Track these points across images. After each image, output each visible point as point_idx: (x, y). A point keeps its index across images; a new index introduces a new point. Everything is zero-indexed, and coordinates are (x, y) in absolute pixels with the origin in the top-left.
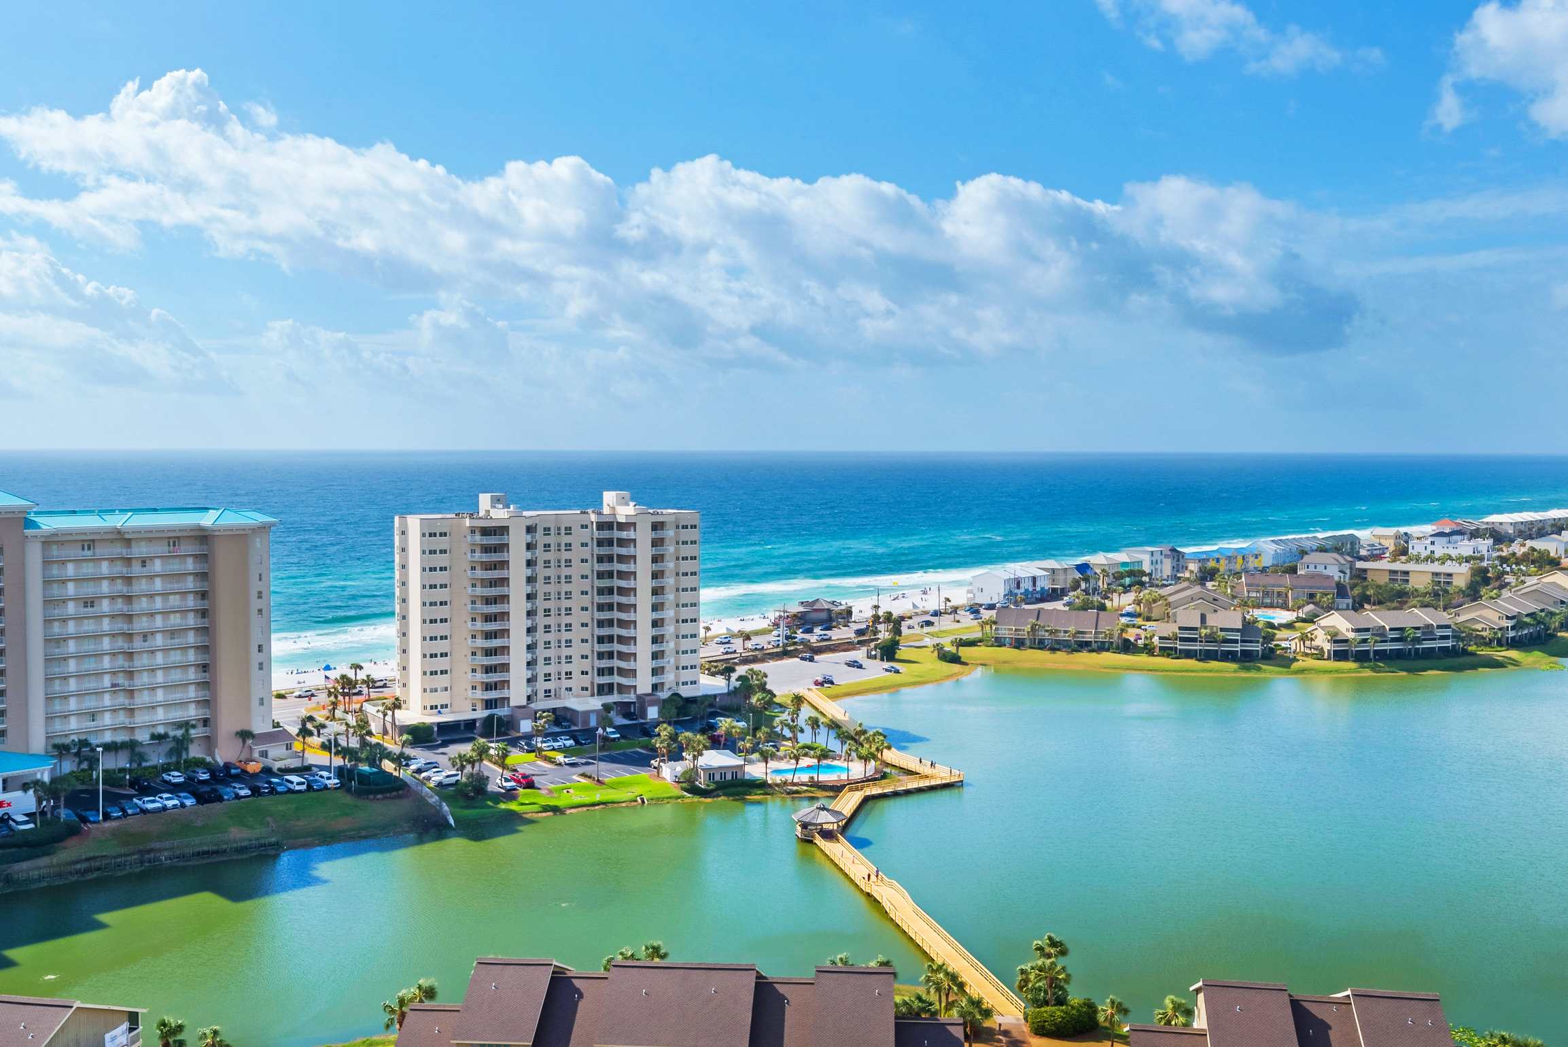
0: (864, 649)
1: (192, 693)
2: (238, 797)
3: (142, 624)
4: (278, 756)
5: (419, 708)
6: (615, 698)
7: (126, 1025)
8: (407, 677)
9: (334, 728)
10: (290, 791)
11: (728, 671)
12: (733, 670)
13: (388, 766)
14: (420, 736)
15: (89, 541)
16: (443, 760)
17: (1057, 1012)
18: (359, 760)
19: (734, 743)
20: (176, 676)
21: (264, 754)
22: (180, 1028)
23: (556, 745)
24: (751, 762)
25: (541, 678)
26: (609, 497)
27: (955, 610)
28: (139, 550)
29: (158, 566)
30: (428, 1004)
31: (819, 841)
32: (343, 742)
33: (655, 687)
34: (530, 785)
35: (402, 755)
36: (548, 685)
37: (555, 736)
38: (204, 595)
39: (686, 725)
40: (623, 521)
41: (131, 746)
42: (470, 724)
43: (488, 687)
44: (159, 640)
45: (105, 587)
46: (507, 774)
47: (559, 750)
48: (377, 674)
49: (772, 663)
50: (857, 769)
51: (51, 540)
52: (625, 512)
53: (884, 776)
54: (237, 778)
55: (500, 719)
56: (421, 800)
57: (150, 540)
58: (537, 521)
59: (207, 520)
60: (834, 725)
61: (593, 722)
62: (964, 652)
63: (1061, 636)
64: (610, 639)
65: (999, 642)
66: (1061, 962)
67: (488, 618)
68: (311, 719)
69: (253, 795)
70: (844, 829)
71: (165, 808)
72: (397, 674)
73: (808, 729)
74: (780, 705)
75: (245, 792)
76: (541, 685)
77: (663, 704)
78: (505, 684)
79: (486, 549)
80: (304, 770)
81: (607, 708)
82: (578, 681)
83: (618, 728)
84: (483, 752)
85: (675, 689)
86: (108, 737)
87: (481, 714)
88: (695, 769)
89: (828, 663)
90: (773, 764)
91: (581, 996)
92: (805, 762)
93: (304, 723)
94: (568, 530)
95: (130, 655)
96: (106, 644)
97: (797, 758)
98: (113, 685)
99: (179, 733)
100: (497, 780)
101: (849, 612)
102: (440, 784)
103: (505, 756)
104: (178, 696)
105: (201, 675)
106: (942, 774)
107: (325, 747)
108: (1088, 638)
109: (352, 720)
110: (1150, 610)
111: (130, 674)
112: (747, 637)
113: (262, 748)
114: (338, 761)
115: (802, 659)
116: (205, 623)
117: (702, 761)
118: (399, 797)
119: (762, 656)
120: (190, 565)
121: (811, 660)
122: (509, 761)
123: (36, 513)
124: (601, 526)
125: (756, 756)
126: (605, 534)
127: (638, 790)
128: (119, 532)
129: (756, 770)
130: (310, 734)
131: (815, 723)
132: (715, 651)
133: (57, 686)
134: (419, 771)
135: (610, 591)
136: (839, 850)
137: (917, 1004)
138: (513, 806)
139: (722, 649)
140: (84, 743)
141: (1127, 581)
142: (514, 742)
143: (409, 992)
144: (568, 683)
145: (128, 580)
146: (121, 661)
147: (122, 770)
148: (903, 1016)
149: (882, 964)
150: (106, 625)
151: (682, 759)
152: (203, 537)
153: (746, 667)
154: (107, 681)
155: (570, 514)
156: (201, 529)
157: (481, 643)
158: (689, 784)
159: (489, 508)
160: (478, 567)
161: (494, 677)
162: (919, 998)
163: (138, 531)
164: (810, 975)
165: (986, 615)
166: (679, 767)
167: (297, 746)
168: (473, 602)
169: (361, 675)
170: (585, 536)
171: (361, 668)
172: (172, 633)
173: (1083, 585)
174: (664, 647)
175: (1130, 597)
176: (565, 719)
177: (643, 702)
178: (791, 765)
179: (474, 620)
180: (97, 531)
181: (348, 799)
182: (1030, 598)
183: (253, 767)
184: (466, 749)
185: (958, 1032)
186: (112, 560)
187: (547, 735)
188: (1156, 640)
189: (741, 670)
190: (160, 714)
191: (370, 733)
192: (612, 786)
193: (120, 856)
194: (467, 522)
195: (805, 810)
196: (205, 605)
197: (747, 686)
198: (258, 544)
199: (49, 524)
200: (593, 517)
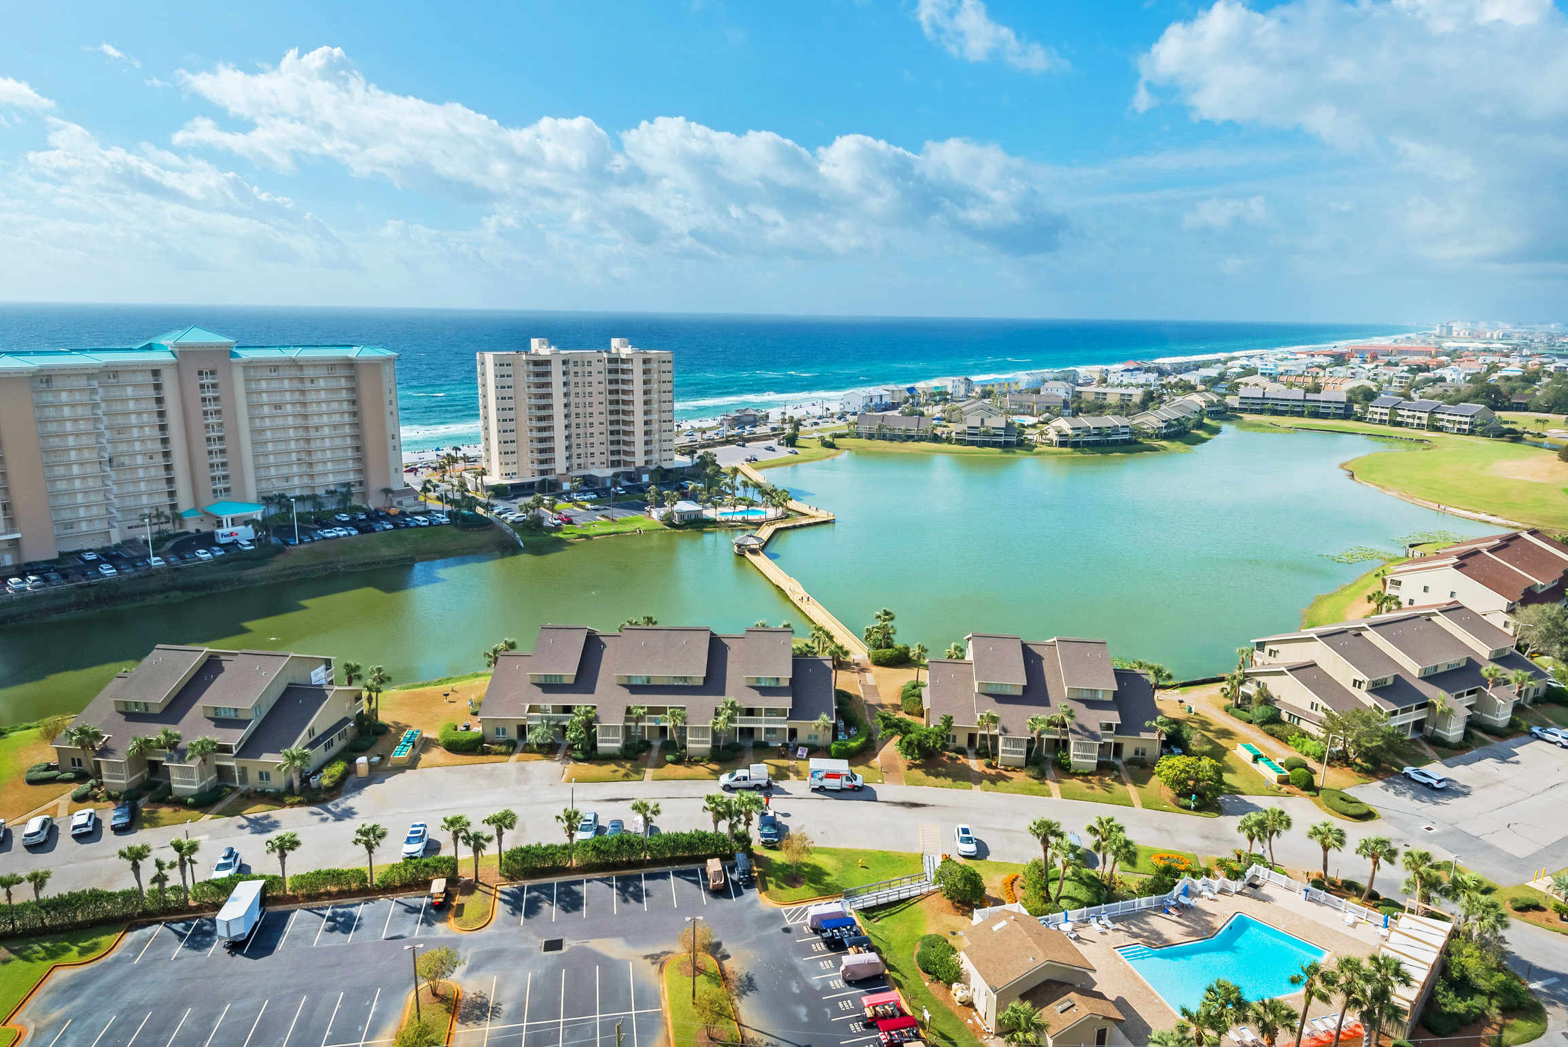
0: (776, 439)
1: (351, 464)
2: (385, 529)
3: (314, 421)
4: (408, 504)
5: (498, 475)
6: (622, 469)
7: (323, 667)
8: (490, 455)
9: (444, 487)
10: (418, 526)
11: (691, 452)
12: (696, 452)
13: (480, 510)
14: (500, 492)
15: (274, 366)
16: (516, 507)
17: (889, 652)
18: (461, 507)
19: (696, 497)
20: (340, 454)
21: (400, 503)
22: (358, 667)
23: (586, 497)
24: (706, 508)
25: (575, 456)
26: (615, 342)
27: (832, 415)
28: (309, 372)
29: (322, 383)
30: (512, 652)
31: (748, 555)
32: (450, 495)
33: (647, 462)
34: (570, 522)
35: (488, 504)
36: (579, 461)
37: (585, 492)
38: (354, 402)
39: (667, 486)
40: (625, 357)
41: (313, 498)
42: (531, 485)
43: (542, 462)
44: (326, 431)
45: (288, 396)
46: (556, 516)
47: (587, 501)
48: (471, 453)
49: (719, 448)
50: (771, 513)
51: (249, 366)
52: (626, 352)
53: (788, 516)
54: (383, 518)
55: (549, 481)
56: (502, 531)
57: (315, 366)
58: (569, 357)
59: (352, 353)
60: (757, 486)
61: (608, 484)
62: (837, 441)
63: (897, 432)
64: (618, 432)
65: (859, 436)
66: (890, 624)
67: (540, 419)
68: (429, 481)
69: (394, 528)
70: (763, 548)
71: (338, 536)
72: (483, 454)
73: (741, 488)
74: (724, 474)
75: (389, 526)
76: (575, 461)
77: (652, 473)
78: (552, 460)
79: (537, 374)
80: (426, 513)
81: (616, 475)
82: (598, 459)
83: (624, 488)
84: (540, 502)
85: (659, 464)
86: (298, 493)
87: (538, 478)
88: (672, 512)
89: (754, 448)
90: (720, 509)
91: (605, 646)
92: (740, 508)
93: (425, 485)
94: (590, 363)
95: (308, 441)
96: (292, 433)
97: (735, 507)
98: (299, 460)
99: (344, 490)
100: (550, 519)
101: (767, 416)
102: (513, 522)
103: (554, 504)
104: (341, 466)
105: (356, 453)
106: (822, 516)
107: (439, 499)
108: (912, 433)
109: (455, 481)
110: (951, 416)
111: (309, 452)
112: (704, 431)
113: (399, 499)
114: (448, 508)
115: (738, 445)
116: (356, 420)
117: (676, 508)
118: (488, 529)
119: (712, 444)
120: (343, 383)
121: (744, 446)
122: (556, 507)
123: (237, 347)
124: (610, 361)
125: (709, 505)
126: (613, 366)
127: (638, 525)
128: (294, 360)
129: (710, 513)
130: (429, 490)
131: (745, 485)
132: (683, 440)
133: (261, 460)
134: (500, 514)
135: (617, 402)
136: (760, 561)
137: (805, 649)
138: (560, 535)
139: (688, 439)
140: (282, 496)
141: (938, 398)
142: (559, 496)
143: (501, 645)
144: (592, 460)
145: (303, 392)
146: (302, 444)
147: (309, 513)
148: (797, 656)
149: (785, 626)
150: (290, 421)
151: (664, 506)
152: (350, 364)
153: (703, 450)
154: (294, 457)
155: (590, 353)
156: (349, 359)
157: (535, 434)
158: (668, 521)
159: (539, 347)
160: (532, 386)
161: (545, 456)
162: (807, 645)
163: (307, 360)
164: (742, 633)
165: (851, 418)
166: (662, 511)
167: (422, 498)
168: (530, 409)
169: (460, 454)
170: (600, 367)
171: (460, 450)
172: (335, 426)
173: (911, 401)
174: (652, 437)
175: (939, 408)
176: (591, 482)
177: (640, 471)
178: (731, 510)
179: (531, 420)
180: (280, 360)
181: (456, 531)
182: (878, 408)
183: (393, 511)
184: (529, 500)
185: (829, 664)
186: (291, 379)
187: (579, 492)
188: (953, 434)
189: (700, 452)
190: (331, 478)
191: (467, 490)
192: (622, 523)
193: (312, 565)
194: (524, 357)
195: (739, 537)
196: (355, 408)
197: (705, 462)
198: (387, 370)
199: (247, 355)
200: (605, 355)
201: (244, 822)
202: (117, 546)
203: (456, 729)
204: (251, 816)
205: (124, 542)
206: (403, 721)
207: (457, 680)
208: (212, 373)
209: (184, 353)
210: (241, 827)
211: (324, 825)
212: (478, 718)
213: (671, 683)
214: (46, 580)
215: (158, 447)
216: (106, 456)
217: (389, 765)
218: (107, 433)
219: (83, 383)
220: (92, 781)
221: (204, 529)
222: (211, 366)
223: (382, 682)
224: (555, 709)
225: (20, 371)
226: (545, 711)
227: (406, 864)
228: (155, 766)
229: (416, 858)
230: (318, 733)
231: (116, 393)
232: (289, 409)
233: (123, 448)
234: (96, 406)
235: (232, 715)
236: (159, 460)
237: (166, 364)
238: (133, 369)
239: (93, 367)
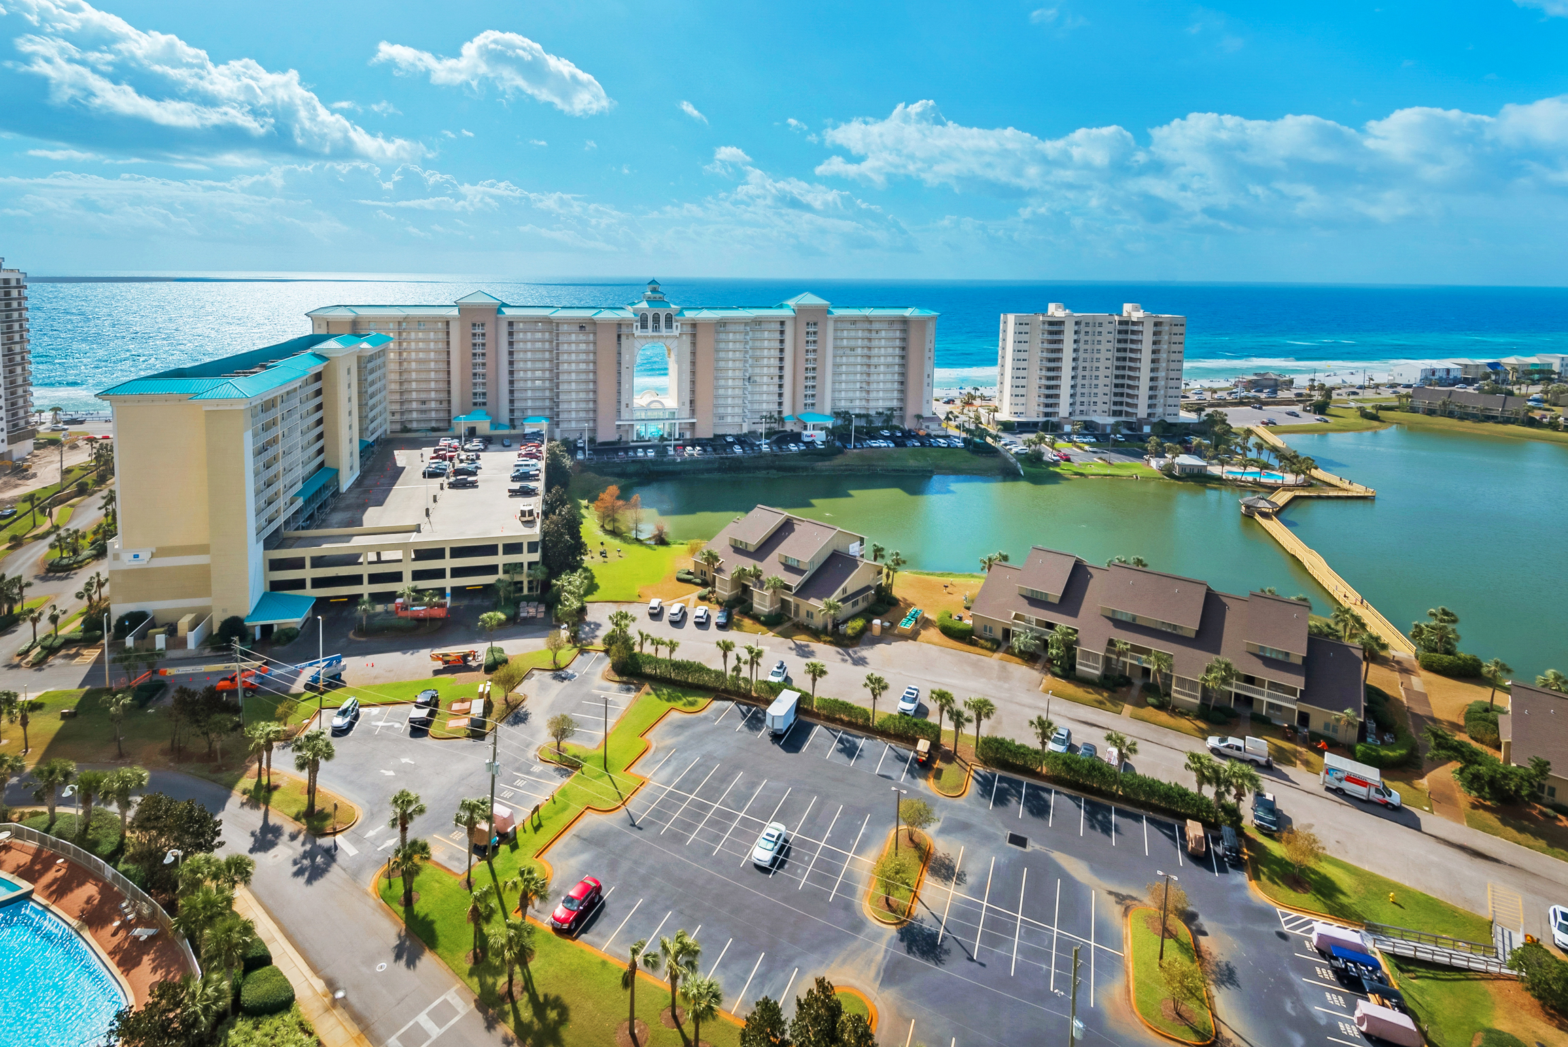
0: (1302, 405)
1: (896, 394)
2: (914, 446)
3: (874, 361)
4: (934, 429)
5: (1008, 413)
6: (1123, 418)
7: (859, 543)
8: (1003, 396)
9: (962, 418)
10: (939, 447)
11: (1199, 410)
12: (1204, 410)
13: (989, 440)
14: (1007, 427)
15: (854, 321)
16: (1019, 441)
17: (1447, 659)
18: (974, 435)
19: (1201, 452)
20: (889, 386)
21: (928, 427)
22: (882, 549)
23: (1085, 440)
24: (1212, 465)
25: (1078, 403)
26: (1127, 307)
27: (1377, 386)
28: (876, 326)
29: (883, 334)
30: (1004, 563)
31: (1257, 517)
32: (967, 425)
33: (1149, 415)
34: (1068, 460)
35: (997, 436)
36: (1082, 408)
37: (1084, 436)
38: (903, 348)
39: (1169, 439)
40: (1136, 320)
41: (867, 416)
42: (1035, 424)
43: (1047, 405)
44: (882, 369)
45: (860, 342)
46: (1055, 453)
47: (1086, 443)
48: (986, 393)
49: (1231, 408)
50: (1290, 478)
51: (838, 320)
52: (1137, 315)
53: (1311, 485)
54: (914, 437)
55: (1052, 423)
56: (1006, 460)
57: (881, 321)
58: (1082, 318)
59: (907, 313)
60: (1274, 449)
61: (1108, 430)
62: (1382, 414)
63: (1470, 410)
64: (1122, 386)
65: (1413, 410)
66: (1450, 627)
67: (1049, 369)
68: (951, 412)
69: (921, 446)
70: (1277, 514)
71: (880, 447)
72: (997, 395)
73: (1255, 451)
74: (1235, 434)
75: (918, 444)
76: (1078, 408)
77: (1154, 425)
78: (1056, 405)
79: (1051, 333)
80: (946, 437)
81: (1117, 424)
82: (1100, 407)
83: (1124, 436)
84: (1042, 439)
85: (1163, 418)
86: (857, 411)
87: (1042, 419)
88: (1173, 463)
89: (1271, 412)
90: (1227, 468)
91: (1091, 576)
92: (1249, 469)
93: (948, 414)
94: (1100, 325)
95: (869, 374)
96: (859, 368)
97: (1245, 468)
99: (889, 412)
100: (1049, 455)
101: (1291, 382)
102: (1017, 453)
103: (1053, 444)
104: (889, 395)
105: (900, 386)
106: (1358, 490)
107: (958, 427)
108: (1494, 413)
109: (972, 415)
110: (1558, 398)
111: (868, 383)
112: (1214, 391)
113: (927, 424)
114: (964, 435)
115: (1255, 408)
116: (903, 362)
117: (1177, 460)
118: (994, 456)
119: (1223, 403)
120: (898, 334)
121: (1260, 408)
122: (1056, 445)
123: (832, 307)
124: (1121, 323)
125: (1214, 462)
126: (1124, 327)
127: (1135, 471)
128: (867, 317)
129: (1215, 470)
130: (951, 420)
131: (1260, 447)
132: (1193, 398)
133: (837, 386)
134: (1006, 445)
135: (1124, 359)
136: (1274, 527)
137: (1326, 629)
138: (1058, 470)
139: (1196, 397)
140: (847, 413)
141: (1536, 377)
142: (1060, 436)
143: (995, 555)
145: (870, 340)
146: (865, 377)
147: (863, 427)
148: (1315, 635)
149: (1301, 599)
150: (859, 360)
151: (1165, 457)
152: (905, 321)
153: (1213, 409)
154: (858, 385)
155: (1102, 316)
156: (904, 317)
157: (1044, 382)
158: (1168, 471)
159: (1055, 311)
160: (1046, 342)
161: (1051, 401)
162: (1329, 626)
163: (875, 317)
164: (1246, 596)
165: (1404, 391)
166: (1162, 462)
167: (944, 425)
168: (1042, 361)
169: (978, 393)
170: (1111, 328)
171: (979, 390)
172: (888, 366)
173: (1493, 377)
174: (1157, 393)
175: (1539, 388)
176: (1091, 427)
177: (1141, 423)
178: (1241, 470)
179: (1041, 370)
180: (857, 317)
181: (968, 454)
182: (1441, 382)
183: (922, 433)
184: (1032, 436)
185: (1359, 654)
186: (863, 330)
187: (1079, 434)
188: (1561, 419)
189: (1209, 410)
190: (881, 403)
191: (981, 423)
192: (1119, 467)
193: (860, 466)
194: (1041, 318)
195: (1249, 498)
196: (904, 353)
197: (1212, 420)
198: (931, 326)
199: (838, 312)
200: (1117, 318)
201: (793, 645)
202: (745, 434)
203: (951, 617)
204: (798, 642)
205: (749, 432)
206: (910, 599)
207: (956, 576)
208: (815, 324)
209: (801, 310)
210: (790, 648)
211: (843, 665)
212: (970, 613)
213: (1158, 627)
214: (705, 451)
215: (777, 371)
216: (748, 375)
217: (896, 632)
218: (750, 360)
219: (742, 328)
220: (710, 588)
221: (796, 429)
222: (815, 320)
223: (898, 564)
224: (1039, 622)
225: (710, 319)
226: (1029, 622)
227: (901, 717)
228: (745, 588)
229: (908, 715)
230: (849, 592)
231: (758, 335)
232: (859, 351)
233: (757, 370)
234: (746, 343)
235: (795, 564)
236: (776, 380)
237: (788, 318)
238: (769, 320)
239: (749, 318)
